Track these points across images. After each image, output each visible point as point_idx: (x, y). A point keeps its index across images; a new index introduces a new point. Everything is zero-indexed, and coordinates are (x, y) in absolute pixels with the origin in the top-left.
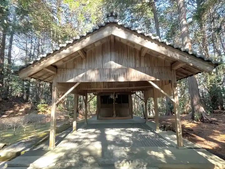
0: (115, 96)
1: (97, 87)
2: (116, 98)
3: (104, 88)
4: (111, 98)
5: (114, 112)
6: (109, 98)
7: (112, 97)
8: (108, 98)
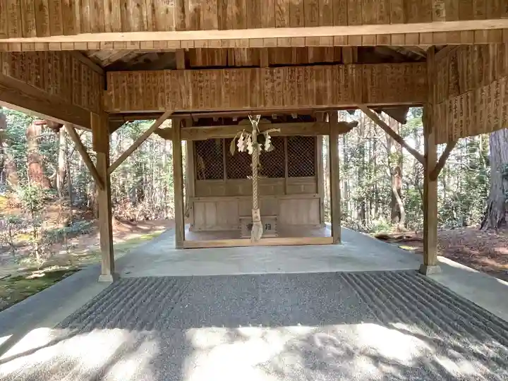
0: (261, 139)
1: (125, 28)
2: (263, 152)
3: (182, 27)
4: (241, 149)
5: (256, 214)
6: (232, 150)
7: (246, 144)
8: (228, 149)
